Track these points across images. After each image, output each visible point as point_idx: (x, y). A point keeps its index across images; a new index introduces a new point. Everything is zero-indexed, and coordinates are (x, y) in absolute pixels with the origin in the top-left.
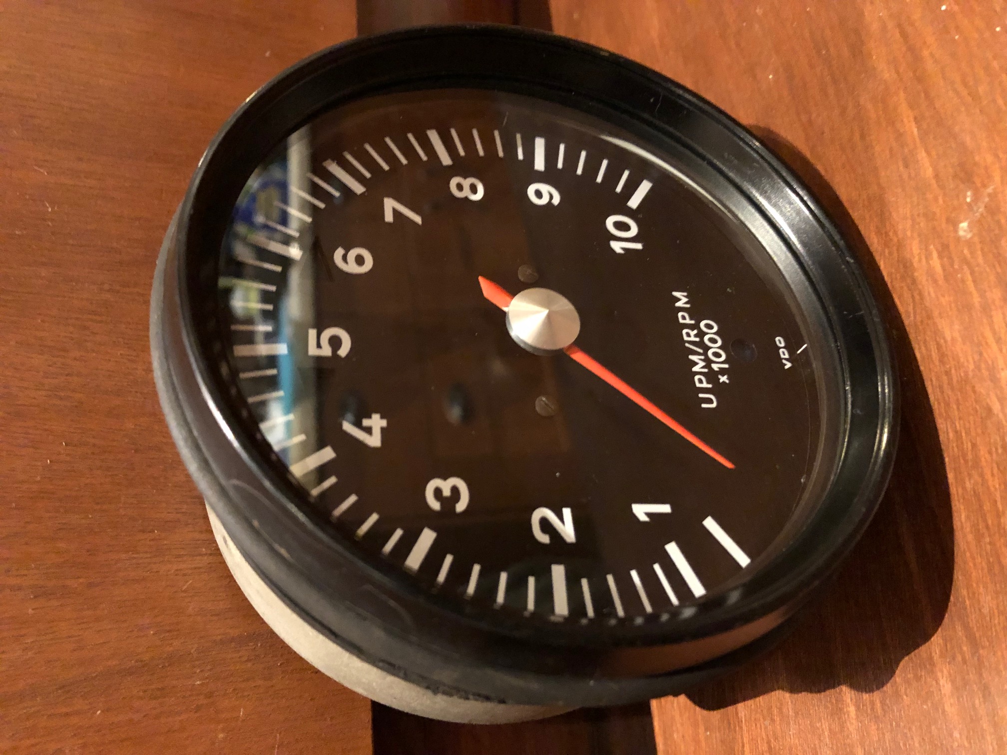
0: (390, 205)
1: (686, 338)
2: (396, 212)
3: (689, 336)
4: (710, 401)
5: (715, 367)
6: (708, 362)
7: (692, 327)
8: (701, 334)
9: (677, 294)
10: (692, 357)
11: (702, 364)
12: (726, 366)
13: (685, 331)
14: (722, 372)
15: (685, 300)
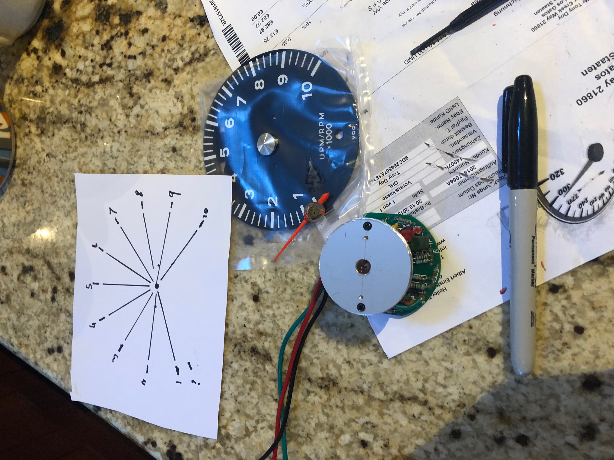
0: (239, 98)
1: (320, 133)
2: (240, 101)
3: (321, 131)
4: (322, 157)
5: (327, 143)
6: (326, 141)
7: (322, 128)
8: (326, 129)
9: (320, 114)
10: (321, 140)
11: (323, 142)
12: (331, 142)
13: (320, 130)
14: (329, 144)
15: (323, 116)
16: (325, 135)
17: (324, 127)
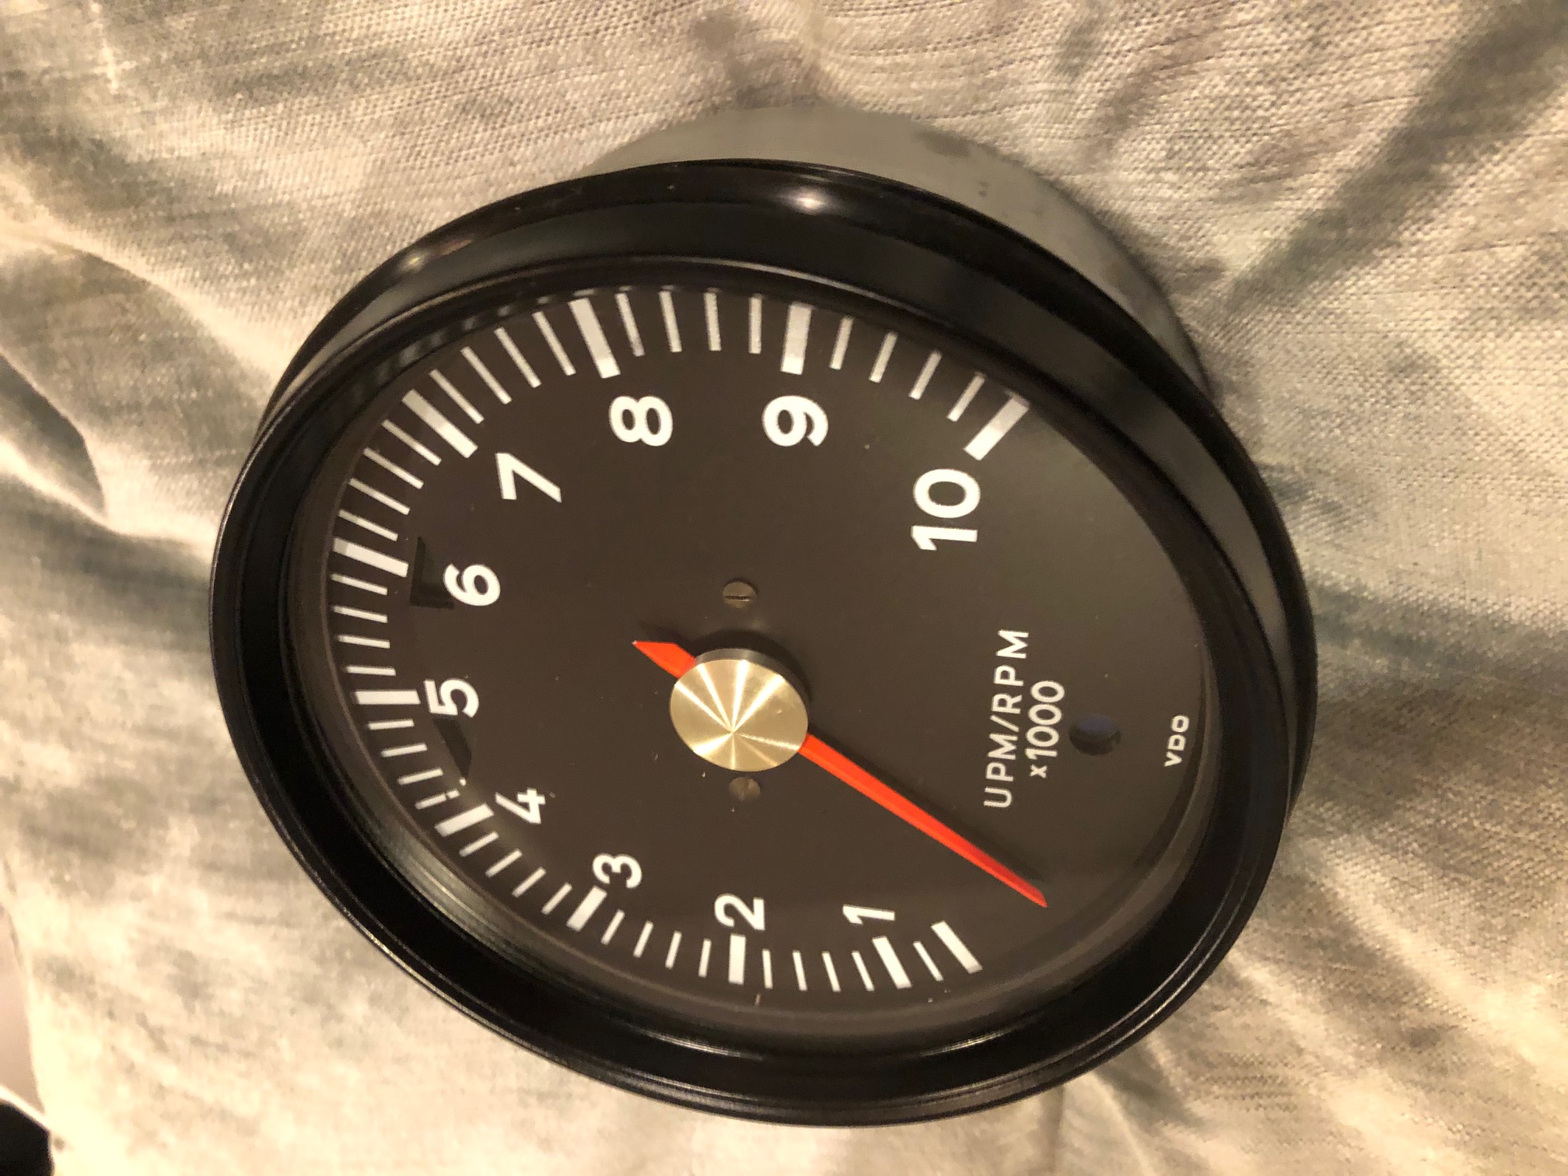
16: (1025, 723)
17: (1025, 691)
